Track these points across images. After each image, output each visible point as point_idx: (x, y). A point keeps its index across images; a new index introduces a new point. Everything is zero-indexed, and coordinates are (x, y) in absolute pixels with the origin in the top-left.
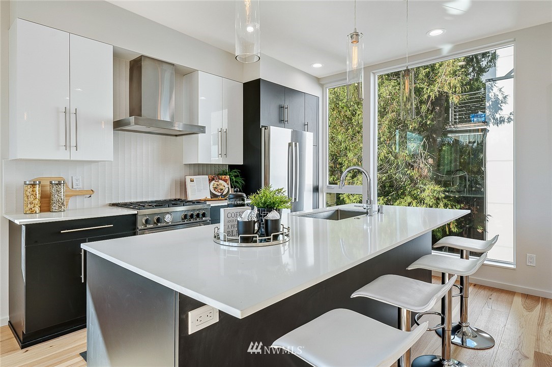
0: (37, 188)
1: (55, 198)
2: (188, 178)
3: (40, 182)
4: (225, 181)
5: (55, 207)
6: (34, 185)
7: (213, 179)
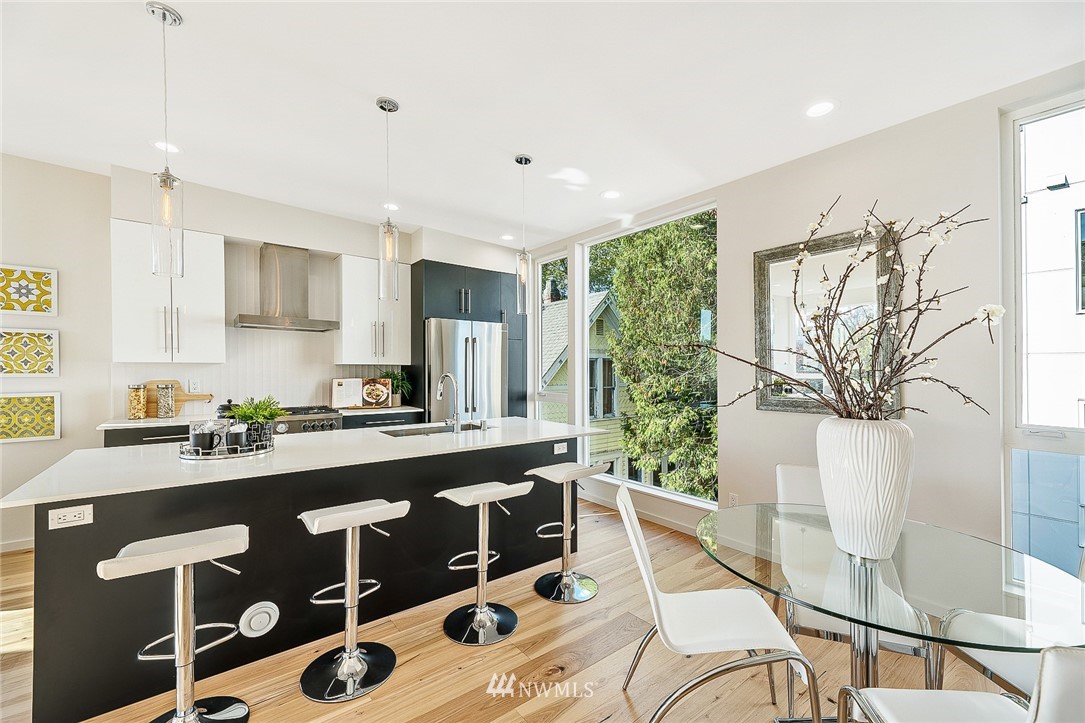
0: (141, 392)
1: (162, 402)
2: (335, 382)
3: (145, 387)
4: (385, 385)
5: (162, 413)
6: (138, 389)
7: (368, 383)
